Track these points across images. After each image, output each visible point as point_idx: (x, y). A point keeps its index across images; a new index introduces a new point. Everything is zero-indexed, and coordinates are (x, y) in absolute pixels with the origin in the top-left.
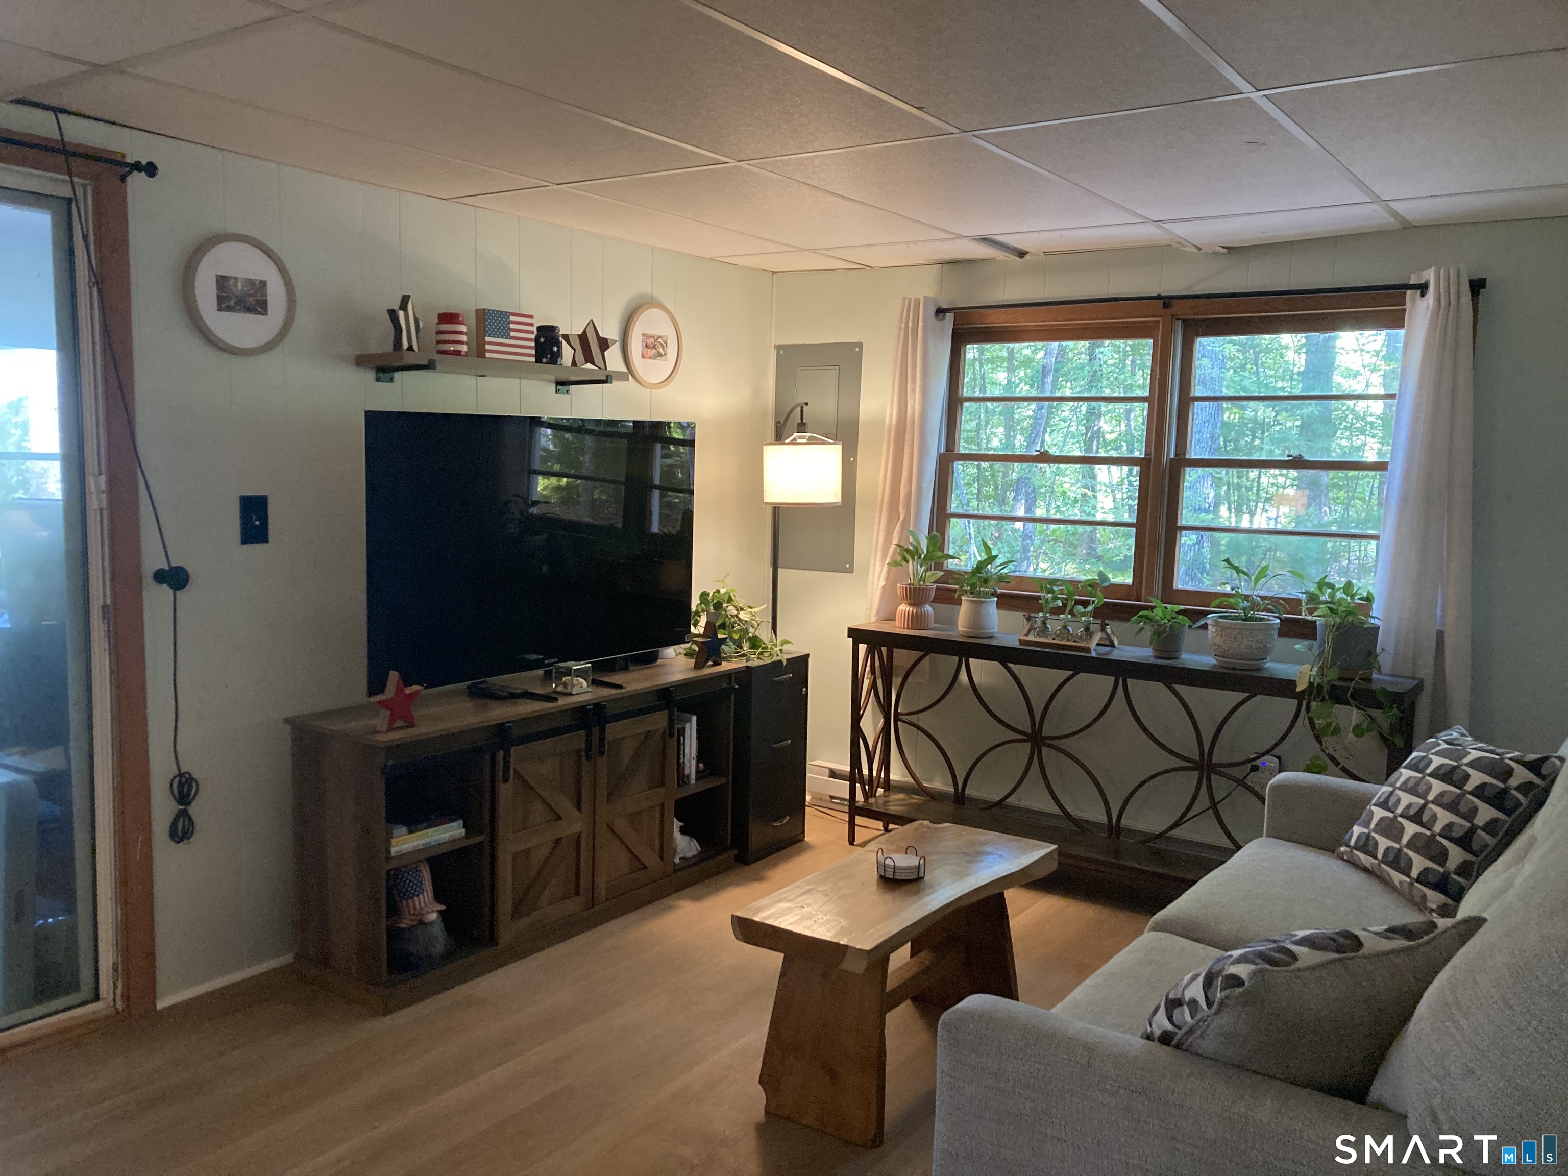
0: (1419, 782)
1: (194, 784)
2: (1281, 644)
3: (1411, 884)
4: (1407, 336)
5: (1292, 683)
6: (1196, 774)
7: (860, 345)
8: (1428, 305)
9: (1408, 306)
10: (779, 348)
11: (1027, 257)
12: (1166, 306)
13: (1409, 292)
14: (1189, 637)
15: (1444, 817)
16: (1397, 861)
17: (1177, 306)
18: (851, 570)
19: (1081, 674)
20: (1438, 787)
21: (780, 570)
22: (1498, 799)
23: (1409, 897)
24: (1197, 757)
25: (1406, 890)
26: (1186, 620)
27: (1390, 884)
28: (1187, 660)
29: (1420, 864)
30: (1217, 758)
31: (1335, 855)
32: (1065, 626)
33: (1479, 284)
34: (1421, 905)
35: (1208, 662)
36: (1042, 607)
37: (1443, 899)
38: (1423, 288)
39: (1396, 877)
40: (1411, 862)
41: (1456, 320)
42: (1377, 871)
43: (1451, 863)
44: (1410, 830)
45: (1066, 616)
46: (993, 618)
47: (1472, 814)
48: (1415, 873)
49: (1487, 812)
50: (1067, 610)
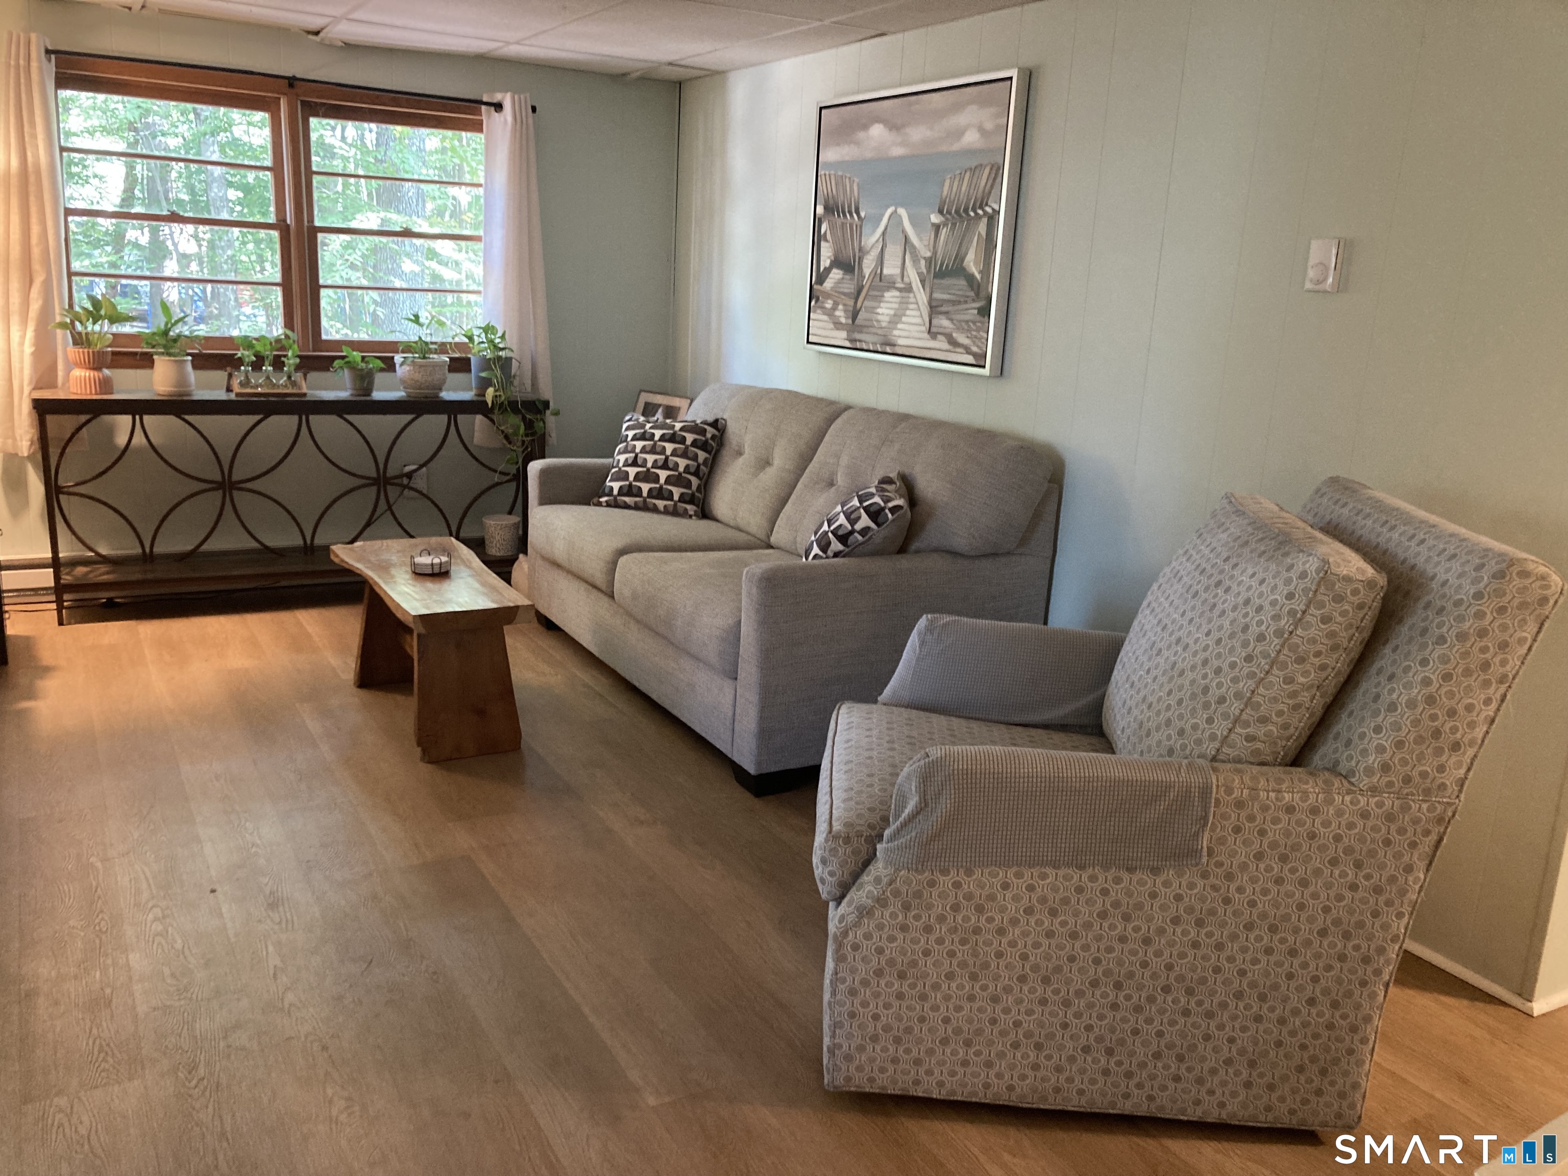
2: (449, 378)
3: (675, 505)
4: (487, 139)
6: (374, 489)
8: (506, 121)
9: (484, 118)
12: (291, 86)
13: (483, 107)
14: (379, 378)
15: (682, 463)
16: (659, 494)
17: (298, 88)
19: (276, 417)
22: (704, 446)
23: (674, 512)
24: (374, 475)
25: (671, 509)
26: (380, 364)
27: (655, 510)
28: (378, 395)
29: (677, 492)
30: (391, 472)
31: (599, 504)
32: (268, 378)
33: (534, 109)
34: (685, 514)
35: (397, 394)
36: (240, 362)
37: (695, 508)
38: (498, 107)
39: (661, 504)
40: (671, 493)
41: (527, 134)
42: (641, 505)
43: (694, 487)
44: (663, 474)
45: (267, 368)
46: (192, 375)
47: (695, 458)
48: (676, 497)
49: (702, 455)
50: (267, 363)
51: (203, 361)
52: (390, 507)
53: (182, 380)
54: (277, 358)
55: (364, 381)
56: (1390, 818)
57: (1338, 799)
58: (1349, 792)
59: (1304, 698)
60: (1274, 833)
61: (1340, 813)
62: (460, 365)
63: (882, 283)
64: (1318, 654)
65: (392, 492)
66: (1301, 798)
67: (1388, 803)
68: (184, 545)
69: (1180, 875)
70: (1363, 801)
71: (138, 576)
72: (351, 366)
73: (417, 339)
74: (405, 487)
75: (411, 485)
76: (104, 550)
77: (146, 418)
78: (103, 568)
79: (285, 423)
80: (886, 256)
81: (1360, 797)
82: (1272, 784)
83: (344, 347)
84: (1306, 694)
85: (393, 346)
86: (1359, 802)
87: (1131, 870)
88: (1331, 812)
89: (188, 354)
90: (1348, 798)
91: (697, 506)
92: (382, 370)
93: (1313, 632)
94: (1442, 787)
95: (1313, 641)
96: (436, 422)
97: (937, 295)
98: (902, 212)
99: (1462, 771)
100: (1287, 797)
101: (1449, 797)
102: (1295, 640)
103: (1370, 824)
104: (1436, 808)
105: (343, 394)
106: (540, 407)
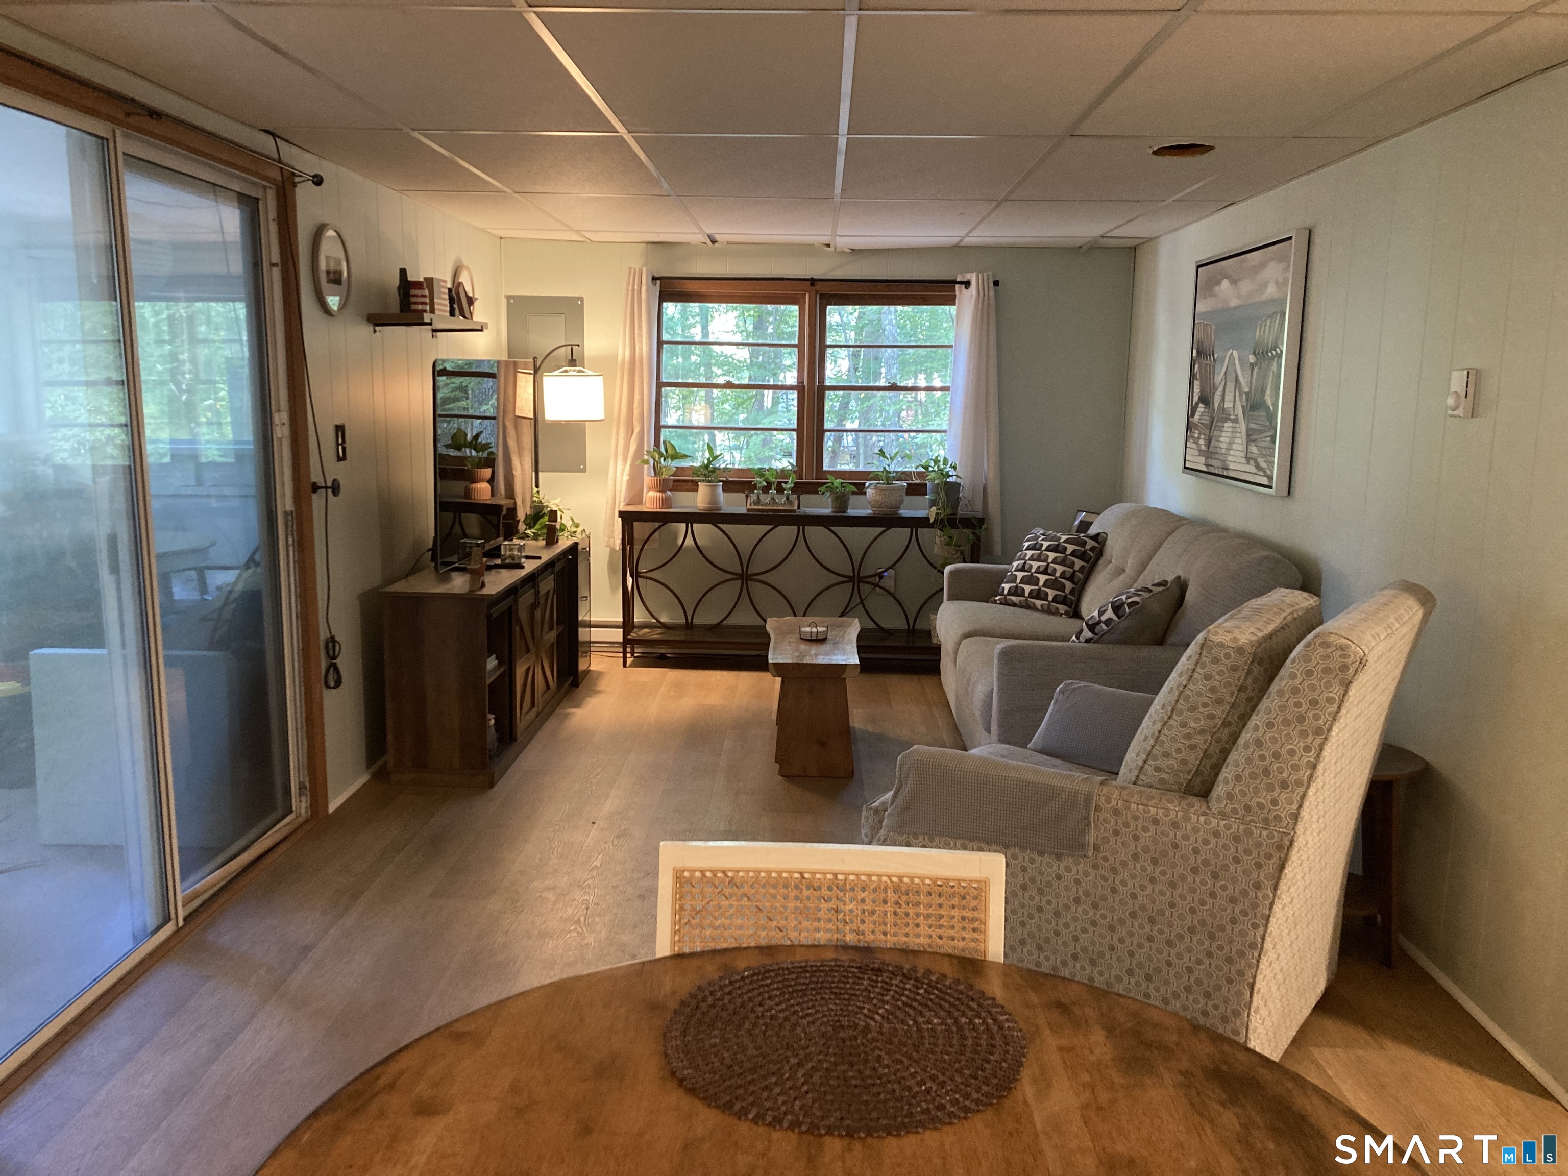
0: (1040, 555)
1: (337, 645)
2: (908, 499)
3: (1049, 605)
4: (958, 311)
5: (927, 519)
6: (850, 585)
7: (582, 299)
8: (972, 295)
9: (957, 293)
10: (508, 298)
11: (716, 245)
12: (812, 285)
13: (957, 286)
14: (853, 499)
15: (1060, 569)
16: (1038, 595)
17: (819, 286)
18: (584, 471)
19: (781, 527)
20: (1052, 556)
21: (540, 474)
22: (1082, 556)
23: (1048, 611)
24: (851, 574)
25: (1046, 608)
26: (853, 488)
27: (1033, 608)
28: (851, 512)
29: (1051, 593)
30: (865, 572)
31: (995, 602)
32: (773, 499)
33: (996, 283)
34: (1056, 613)
35: (868, 512)
36: (755, 487)
37: (1065, 608)
38: (967, 284)
39: (1038, 603)
40: (1047, 594)
41: (988, 304)
42: (1024, 604)
43: (1067, 590)
44: (1043, 578)
45: (773, 491)
46: (722, 496)
47: (1072, 565)
48: (1050, 598)
49: (1078, 563)
50: (773, 487)
51: (729, 486)
52: (862, 602)
53: (713, 499)
54: (779, 483)
55: (841, 501)
56: (1237, 839)
57: (1194, 818)
58: (1204, 814)
59: (1198, 740)
60: (1146, 839)
61: (1196, 830)
62: (917, 490)
63: (1225, 416)
64: (1205, 705)
65: (866, 588)
66: (1163, 813)
67: (1235, 826)
68: (713, 620)
69: (1078, 864)
70: (1214, 822)
71: (683, 638)
72: (831, 489)
73: (882, 469)
74: (876, 585)
75: (881, 584)
76: (664, 619)
77: (695, 525)
78: (659, 631)
79: (787, 532)
80: (1227, 393)
81: (1212, 819)
82: (1144, 800)
83: (829, 476)
84: (1199, 737)
85: (866, 475)
86: (1211, 822)
87: (1041, 853)
88: (1189, 828)
89: (721, 481)
90: (1202, 819)
91: (1070, 607)
92: (854, 493)
93: (1200, 686)
94: (1278, 818)
95: (1199, 694)
96: (900, 535)
97: (1252, 426)
98: (1235, 353)
99: (1295, 807)
100: (1153, 811)
101: (1286, 828)
102: (1188, 692)
103: (1221, 842)
104: (1274, 836)
105: (827, 511)
106: (975, 522)
